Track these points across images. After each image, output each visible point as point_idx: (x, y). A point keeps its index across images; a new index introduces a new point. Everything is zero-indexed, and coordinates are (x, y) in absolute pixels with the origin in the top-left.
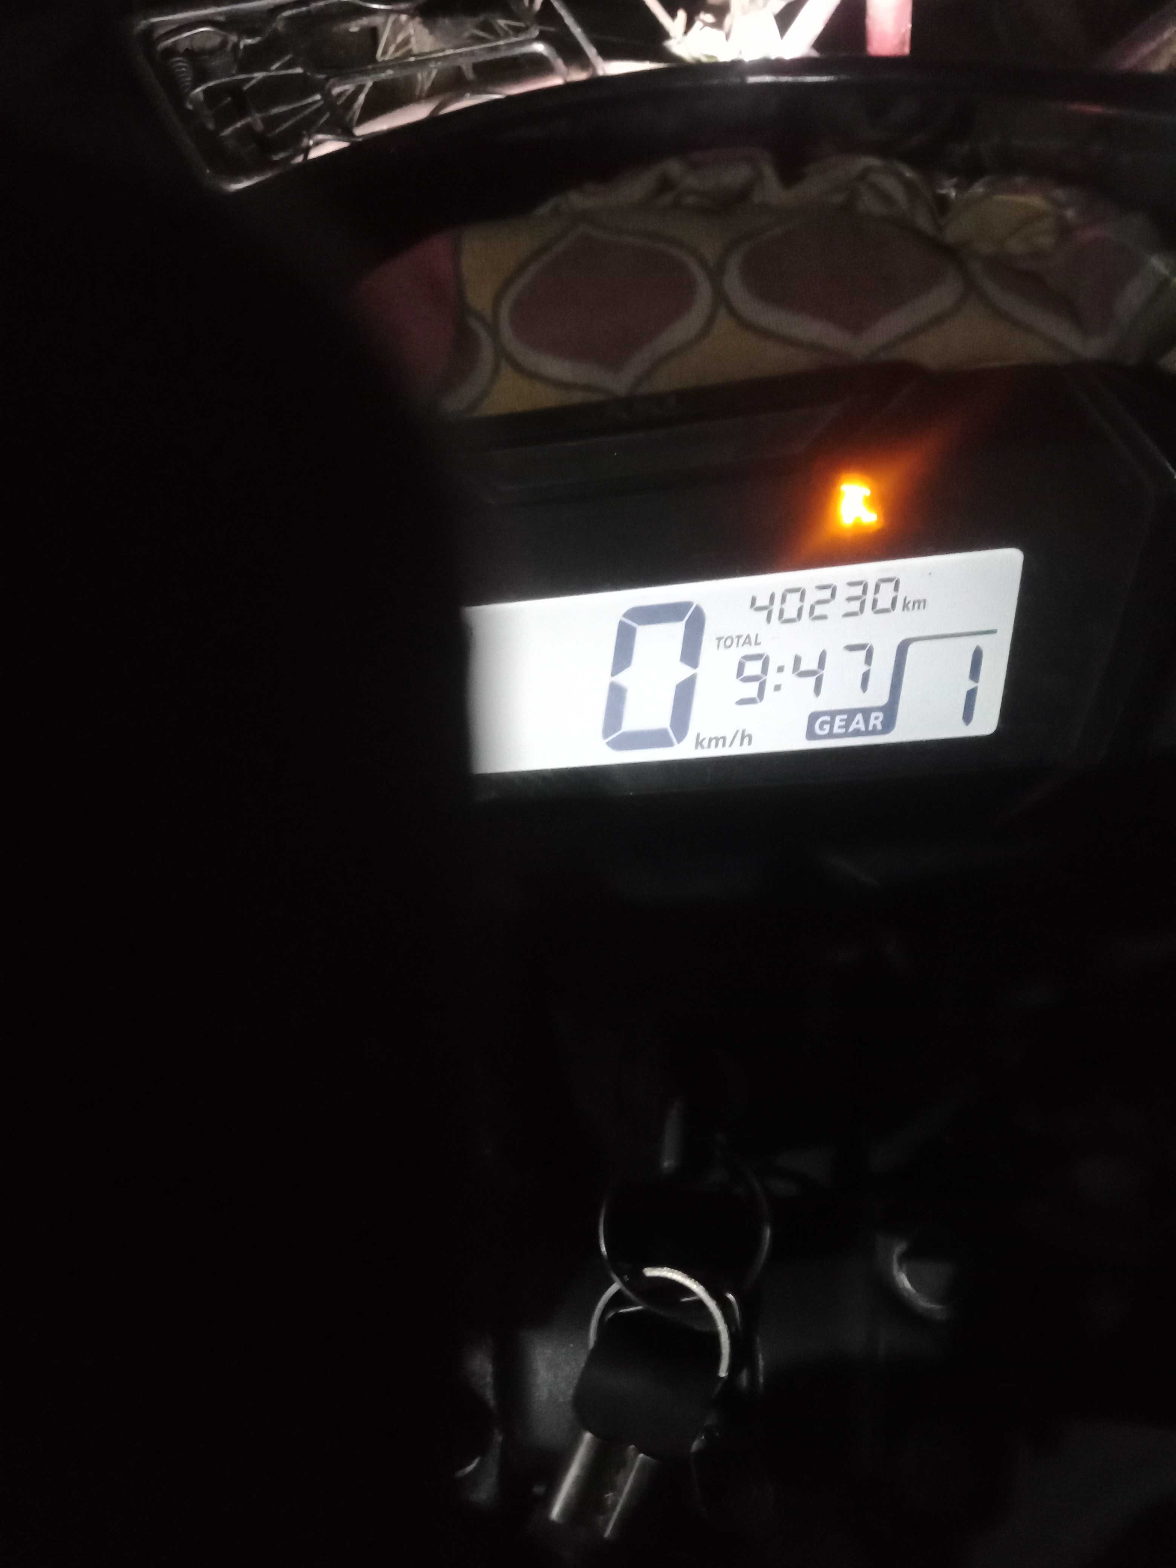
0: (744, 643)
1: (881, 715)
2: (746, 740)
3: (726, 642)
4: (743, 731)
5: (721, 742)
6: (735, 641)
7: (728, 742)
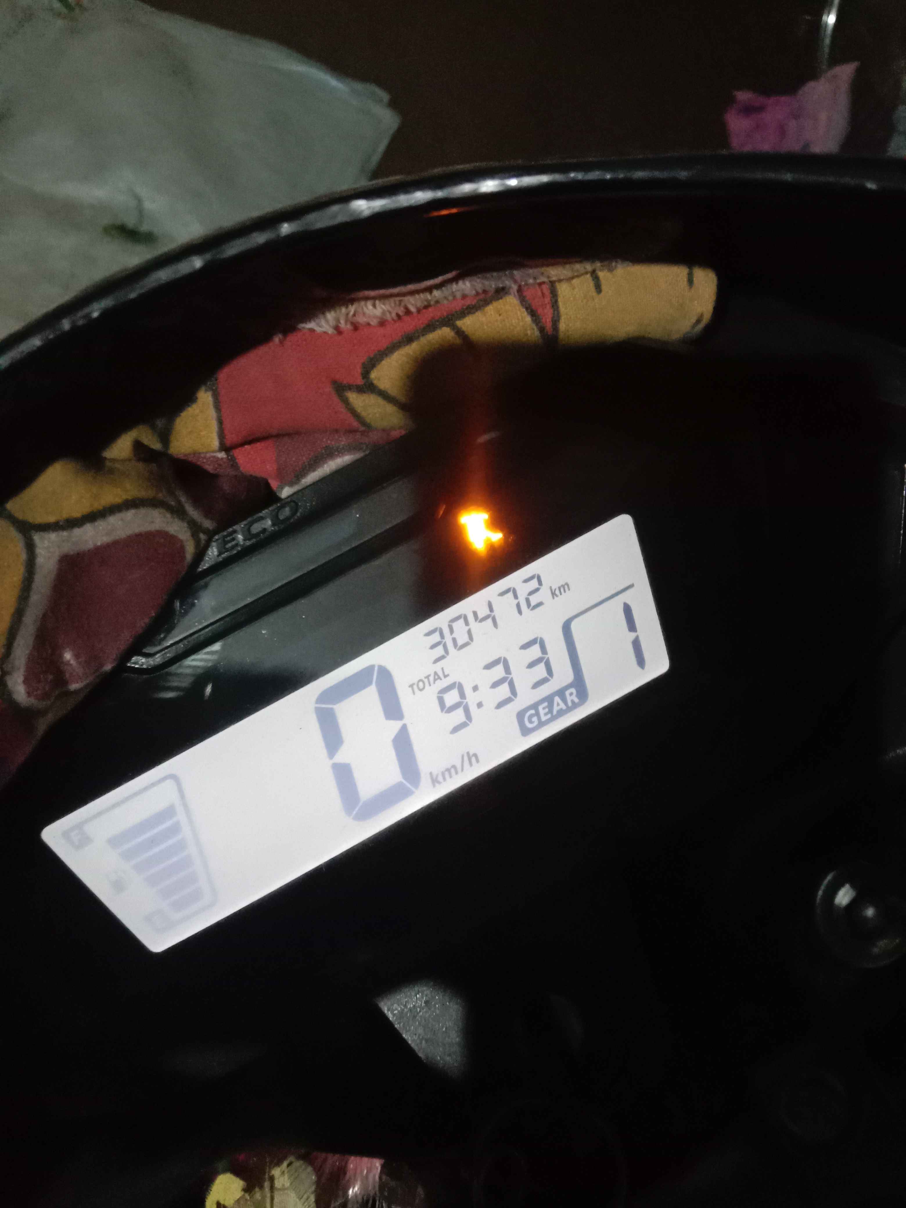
0: (435, 680)
1: (573, 690)
2: (473, 759)
3: (417, 686)
4: (468, 753)
5: (453, 771)
6: (426, 681)
7: (459, 769)
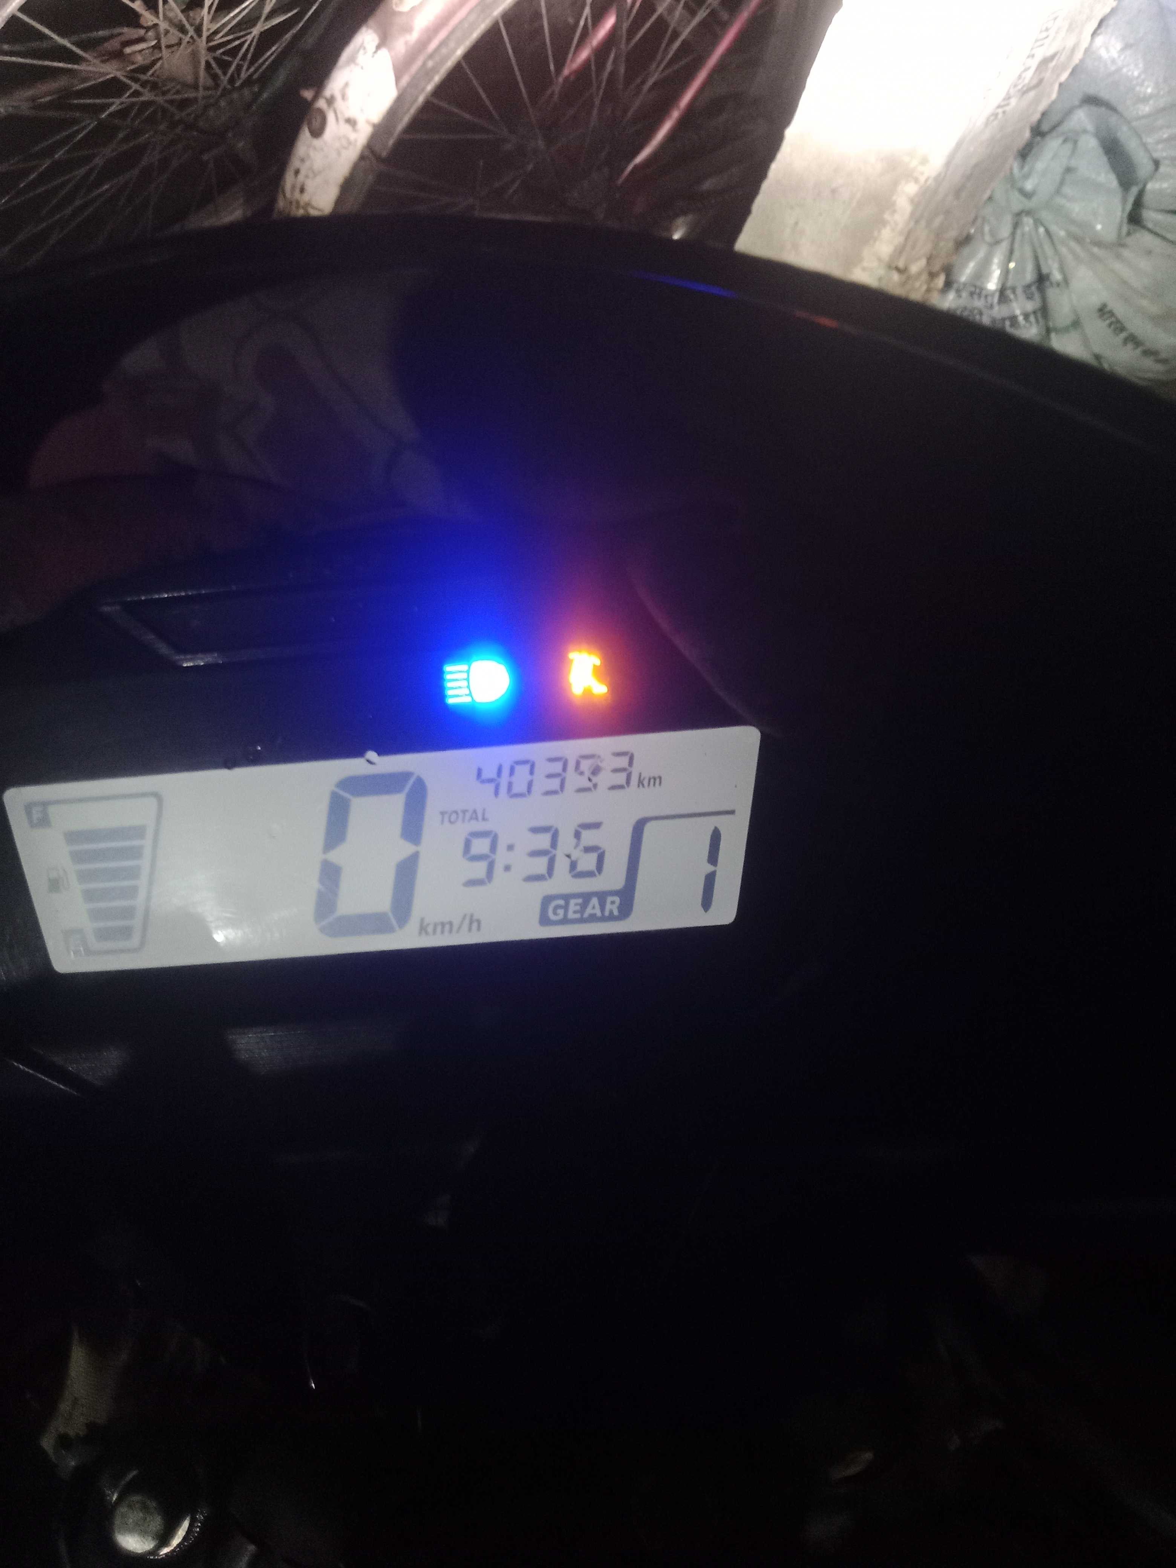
0: (471, 818)
1: (617, 899)
2: (475, 925)
3: (449, 816)
4: (472, 916)
5: (447, 927)
6: (461, 815)
7: (455, 928)
